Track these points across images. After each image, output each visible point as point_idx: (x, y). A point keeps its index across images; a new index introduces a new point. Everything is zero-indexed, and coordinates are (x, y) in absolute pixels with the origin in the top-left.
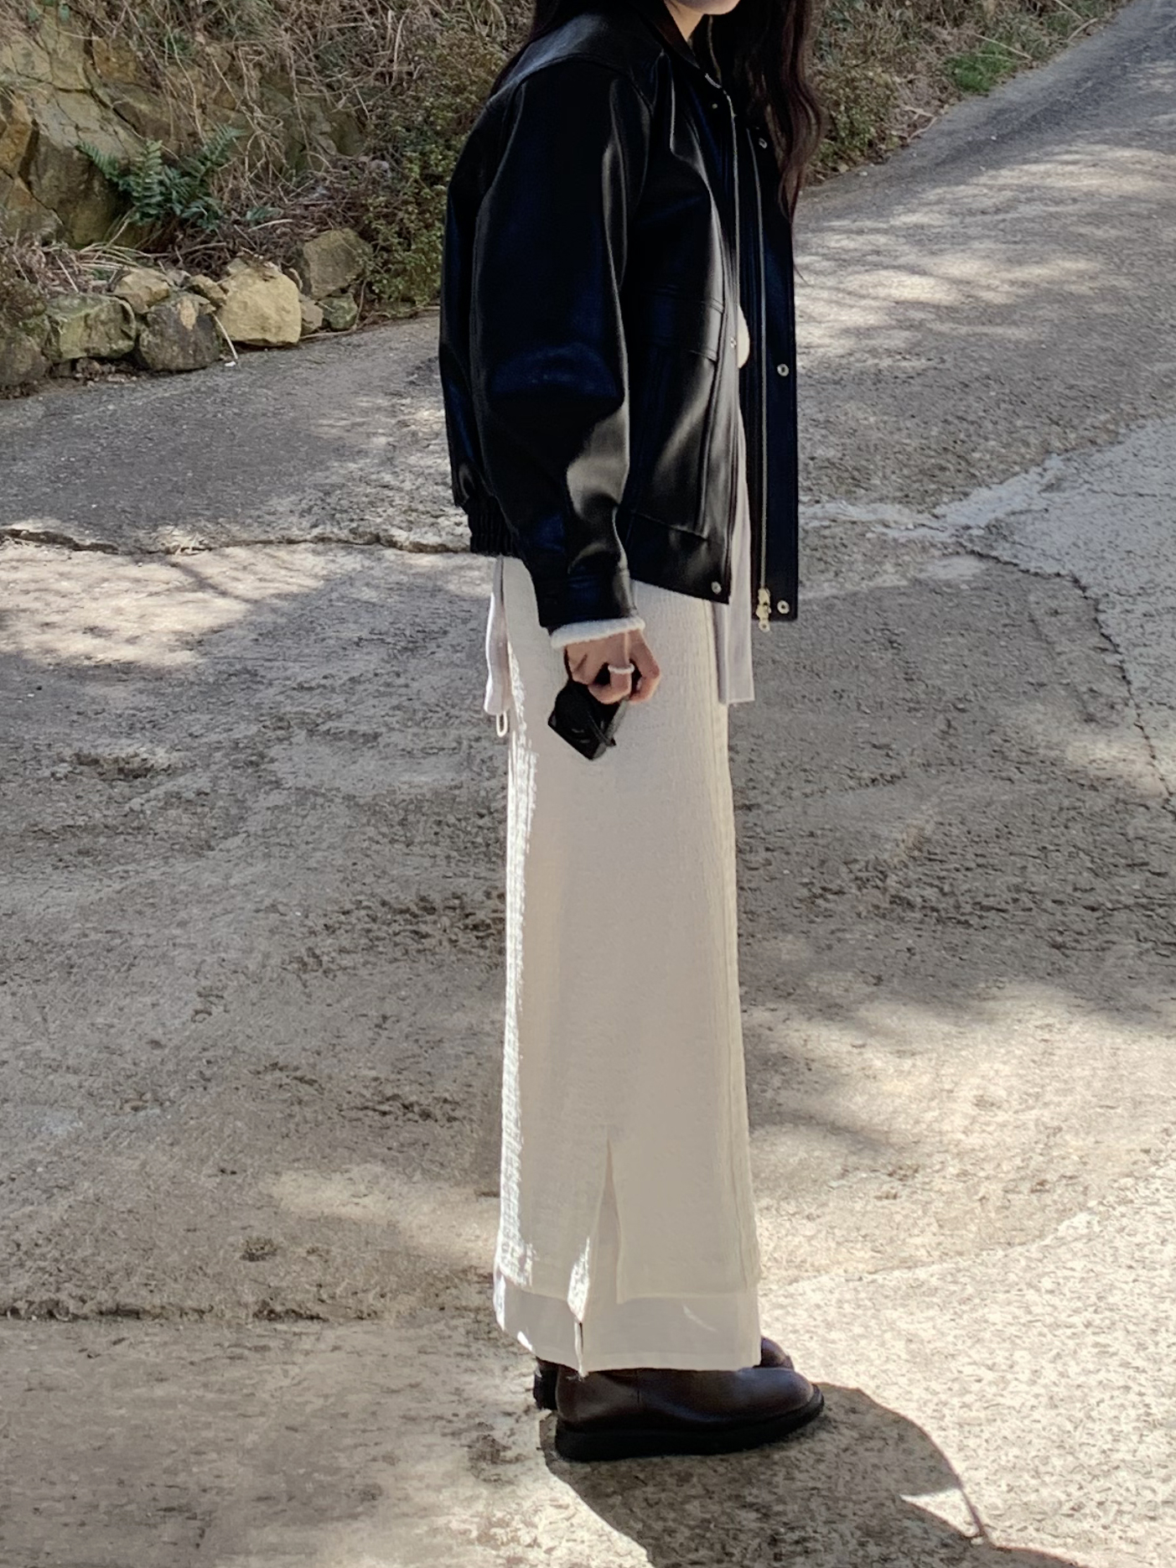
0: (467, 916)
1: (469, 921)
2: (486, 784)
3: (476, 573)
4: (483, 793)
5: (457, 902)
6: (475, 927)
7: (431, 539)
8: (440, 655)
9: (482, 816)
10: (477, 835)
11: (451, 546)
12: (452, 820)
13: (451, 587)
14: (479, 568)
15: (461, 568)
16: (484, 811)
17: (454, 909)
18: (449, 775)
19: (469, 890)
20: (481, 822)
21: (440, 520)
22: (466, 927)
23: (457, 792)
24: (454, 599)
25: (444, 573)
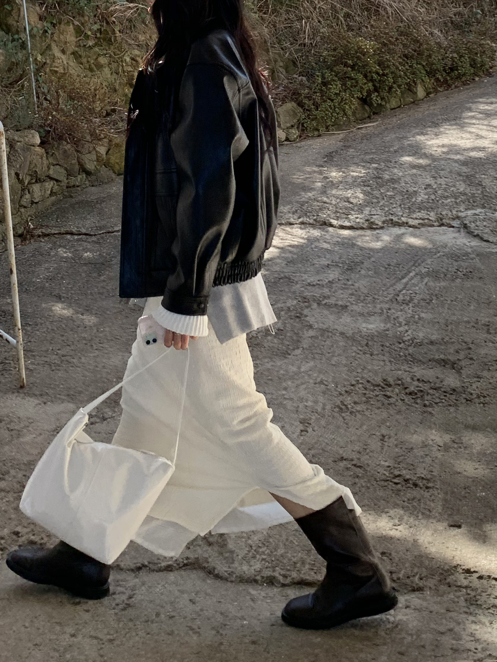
0: (406, 388)
1: (407, 391)
2: (399, 329)
3: (368, 238)
4: (399, 333)
5: (400, 382)
6: (410, 394)
7: (347, 224)
8: (363, 272)
9: (400, 343)
10: (400, 352)
11: (355, 226)
12: (388, 345)
13: (359, 243)
14: (368, 236)
15: (361, 236)
16: (401, 341)
17: (399, 385)
18: (382, 325)
19: (404, 377)
20: (400, 346)
21: (349, 216)
22: (406, 393)
23: (387, 332)
24: (361, 249)
25: (354, 238)
